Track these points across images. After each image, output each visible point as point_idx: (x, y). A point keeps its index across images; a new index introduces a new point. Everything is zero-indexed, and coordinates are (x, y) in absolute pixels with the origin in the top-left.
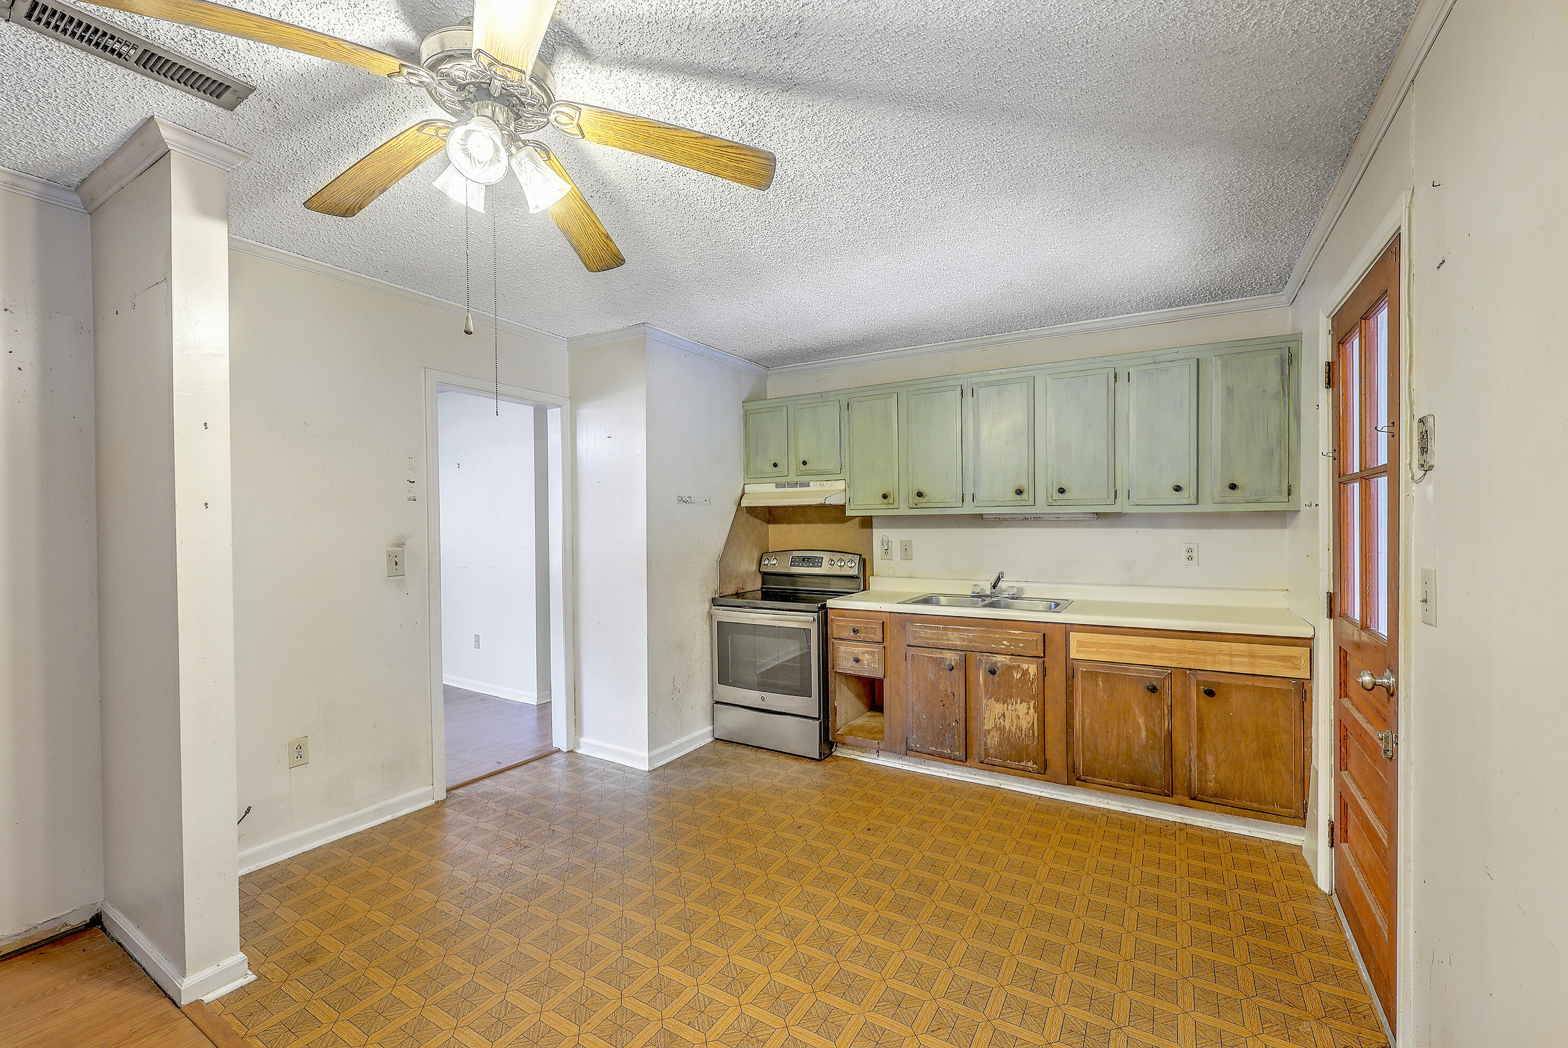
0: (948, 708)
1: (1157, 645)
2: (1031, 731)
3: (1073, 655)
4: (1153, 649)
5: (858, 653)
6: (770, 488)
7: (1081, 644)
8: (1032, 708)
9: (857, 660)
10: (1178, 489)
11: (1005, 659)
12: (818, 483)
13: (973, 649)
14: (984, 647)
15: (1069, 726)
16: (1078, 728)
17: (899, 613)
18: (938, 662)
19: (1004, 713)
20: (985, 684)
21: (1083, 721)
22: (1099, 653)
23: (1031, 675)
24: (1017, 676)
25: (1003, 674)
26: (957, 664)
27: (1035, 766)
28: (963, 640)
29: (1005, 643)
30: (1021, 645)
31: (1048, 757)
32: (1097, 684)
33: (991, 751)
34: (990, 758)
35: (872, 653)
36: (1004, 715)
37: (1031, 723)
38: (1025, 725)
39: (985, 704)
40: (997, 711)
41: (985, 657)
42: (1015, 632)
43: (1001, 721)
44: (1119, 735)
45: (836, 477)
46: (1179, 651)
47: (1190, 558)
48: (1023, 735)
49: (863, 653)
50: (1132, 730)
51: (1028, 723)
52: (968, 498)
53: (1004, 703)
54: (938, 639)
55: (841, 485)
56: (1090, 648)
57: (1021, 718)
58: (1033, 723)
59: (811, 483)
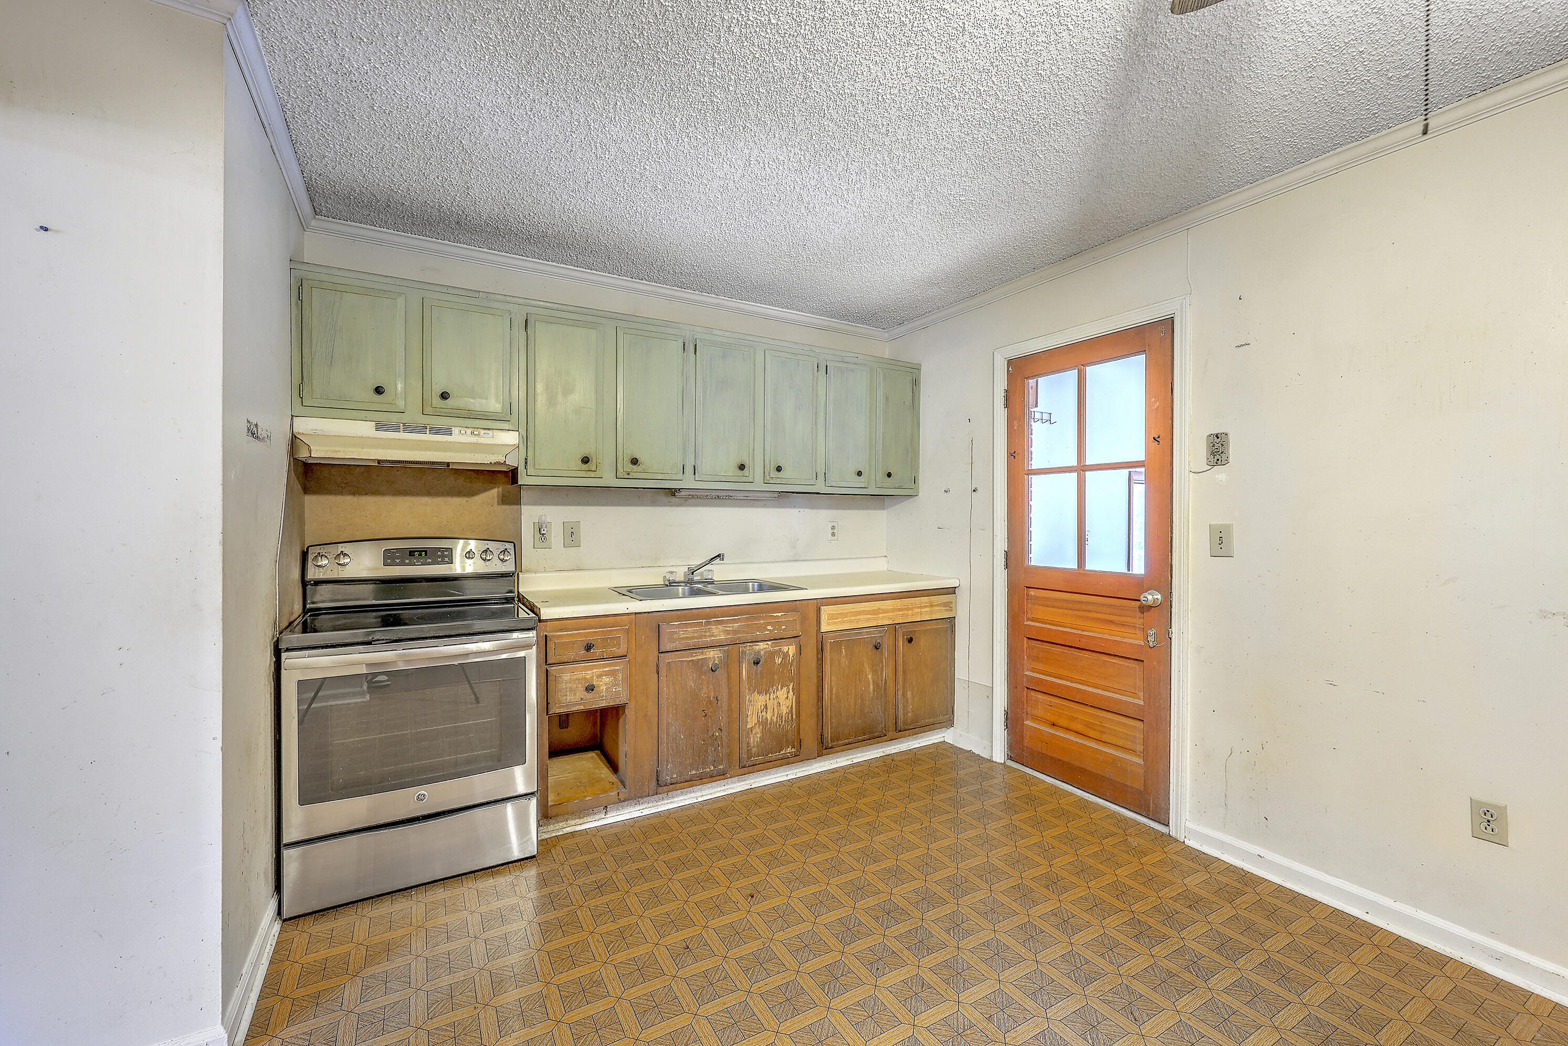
0: (710, 717)
1: (882, 608)
2: (790, 715)
3: (824, 629)
4: (876, 612)
5: (592, 677)
6: (365, 429)
7: (832, 617)
8: (791, 691)
9: (590, 688)
10: (859, 474)
11: (767, 646)
12: (469, 431)
13: (737, 642)
14: (749, 637)
15: (820, 698)
16: (827, 699)
17: (649, 612)
18: (698, 665)
19: (766, 704)
20: (749, 677)
21: (831, 690)
22: (844, 622)
23: (791, 656)
24: (778, 661)
25: (766, 661)
26: (720, 661)
27: (793, 750)
28: (727, 632)
29: (769, 628)
30: (784, 627)
31: (802, 737)
32: (841, 652)
33: (754, 750)
34: (752, 759)
35: (612, 673)
36: (766, 707)
37: (790, 707)
38: (784, 710)
39: (749, 700)
40: (760, 704)
41: (748, 648)
42: (778, 614)
43: (764, 713)
44: (856, 695)
45: (505, 426)
46: (894, 610)
47: (833, 534)
48: (783, 722)
49: (600, 676)
50: (865, 687)
51: (788, 707)
52: (689, 470)
53: (766, 694)
54: (701, 637)
55: (511, 438)
56: (837, 619)
57: (781, 705)
58: (792, 705)
59: (455, 431)
